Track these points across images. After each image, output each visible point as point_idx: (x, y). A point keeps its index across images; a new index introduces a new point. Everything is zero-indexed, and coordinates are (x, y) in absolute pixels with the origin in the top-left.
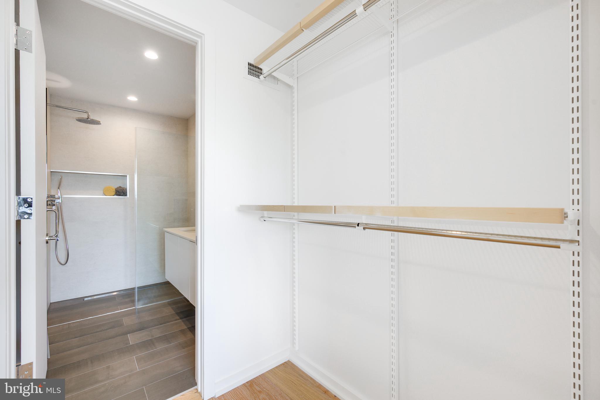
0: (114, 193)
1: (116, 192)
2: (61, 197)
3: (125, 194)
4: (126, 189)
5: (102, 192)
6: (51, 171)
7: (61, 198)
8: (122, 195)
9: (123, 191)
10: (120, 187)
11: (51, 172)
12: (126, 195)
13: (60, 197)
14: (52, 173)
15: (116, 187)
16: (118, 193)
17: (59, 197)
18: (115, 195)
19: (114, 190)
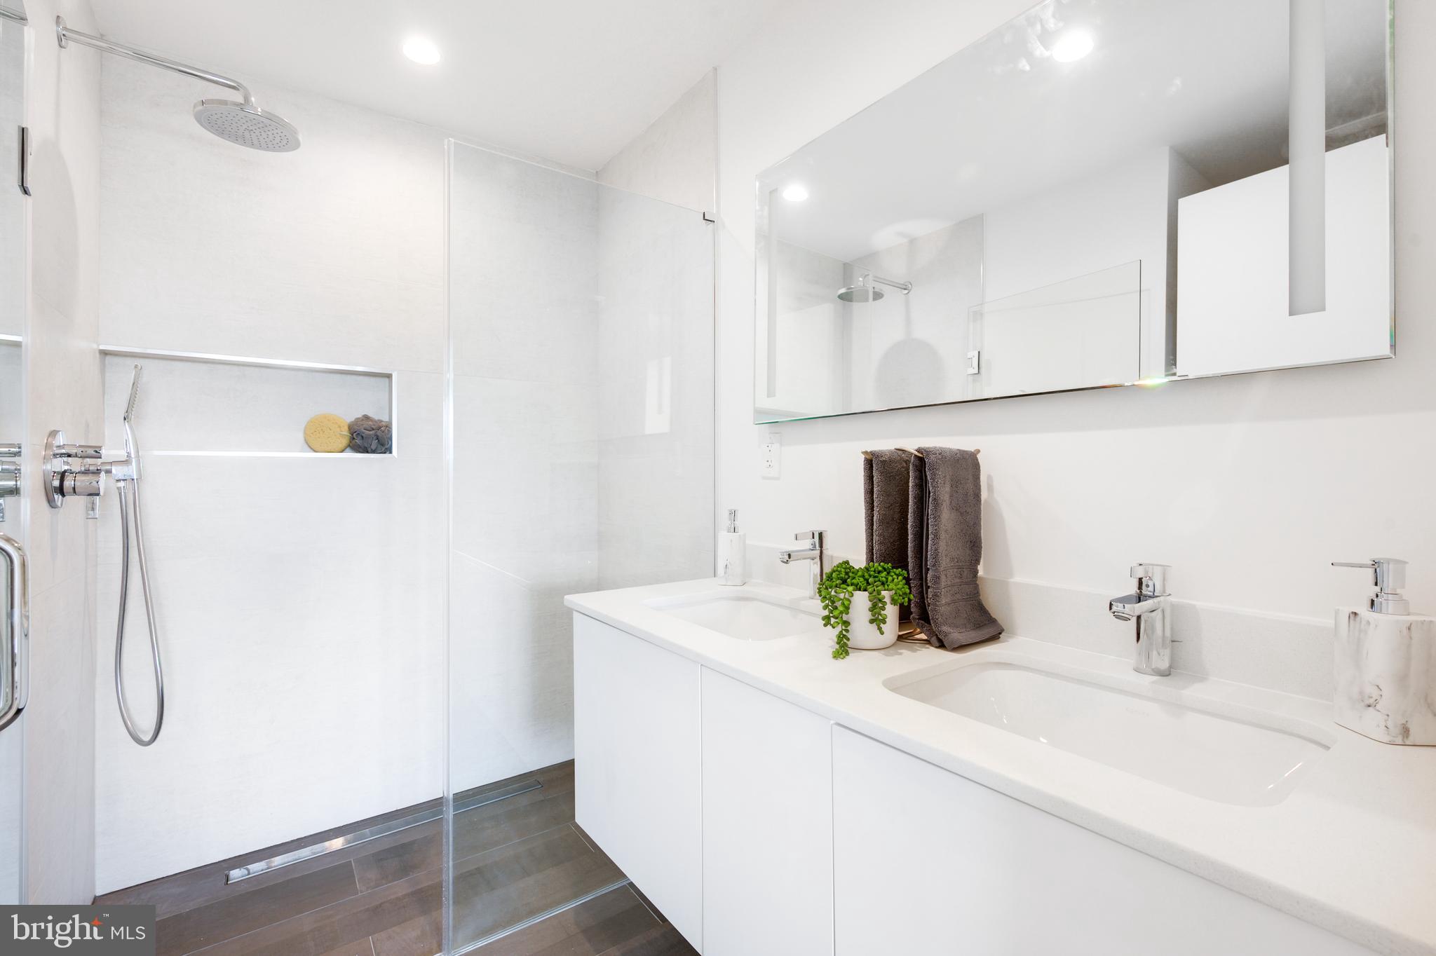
0: (345, 442)
1: (354, 438)
2: (138, 456)
3: (383, 445)
4: (388, 427)
5: (301, 436)
6: (102, 347)
7: (138, 463)
8: (373, 447)
9: (379, 433)
10: (366, 418)
11: (104, 353)
12: (389, 450)
13: (133, 456)
14: (108, 358)
15: (353, 420)
16: (358, 441)
17: (129, 455)
18: (348, 449)
19: (346, 432)
